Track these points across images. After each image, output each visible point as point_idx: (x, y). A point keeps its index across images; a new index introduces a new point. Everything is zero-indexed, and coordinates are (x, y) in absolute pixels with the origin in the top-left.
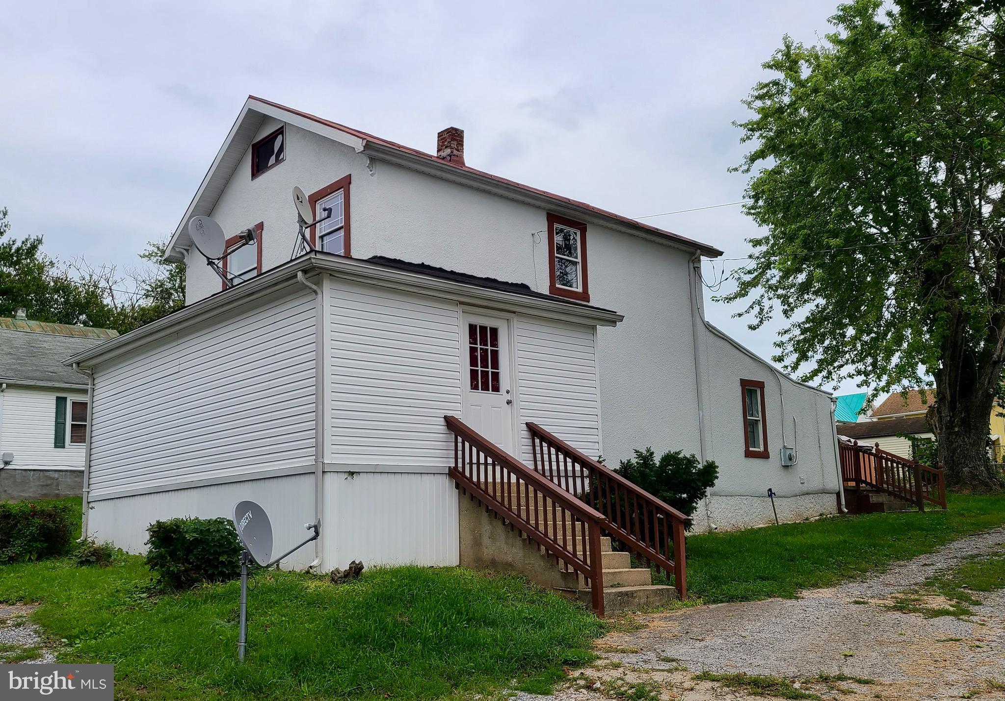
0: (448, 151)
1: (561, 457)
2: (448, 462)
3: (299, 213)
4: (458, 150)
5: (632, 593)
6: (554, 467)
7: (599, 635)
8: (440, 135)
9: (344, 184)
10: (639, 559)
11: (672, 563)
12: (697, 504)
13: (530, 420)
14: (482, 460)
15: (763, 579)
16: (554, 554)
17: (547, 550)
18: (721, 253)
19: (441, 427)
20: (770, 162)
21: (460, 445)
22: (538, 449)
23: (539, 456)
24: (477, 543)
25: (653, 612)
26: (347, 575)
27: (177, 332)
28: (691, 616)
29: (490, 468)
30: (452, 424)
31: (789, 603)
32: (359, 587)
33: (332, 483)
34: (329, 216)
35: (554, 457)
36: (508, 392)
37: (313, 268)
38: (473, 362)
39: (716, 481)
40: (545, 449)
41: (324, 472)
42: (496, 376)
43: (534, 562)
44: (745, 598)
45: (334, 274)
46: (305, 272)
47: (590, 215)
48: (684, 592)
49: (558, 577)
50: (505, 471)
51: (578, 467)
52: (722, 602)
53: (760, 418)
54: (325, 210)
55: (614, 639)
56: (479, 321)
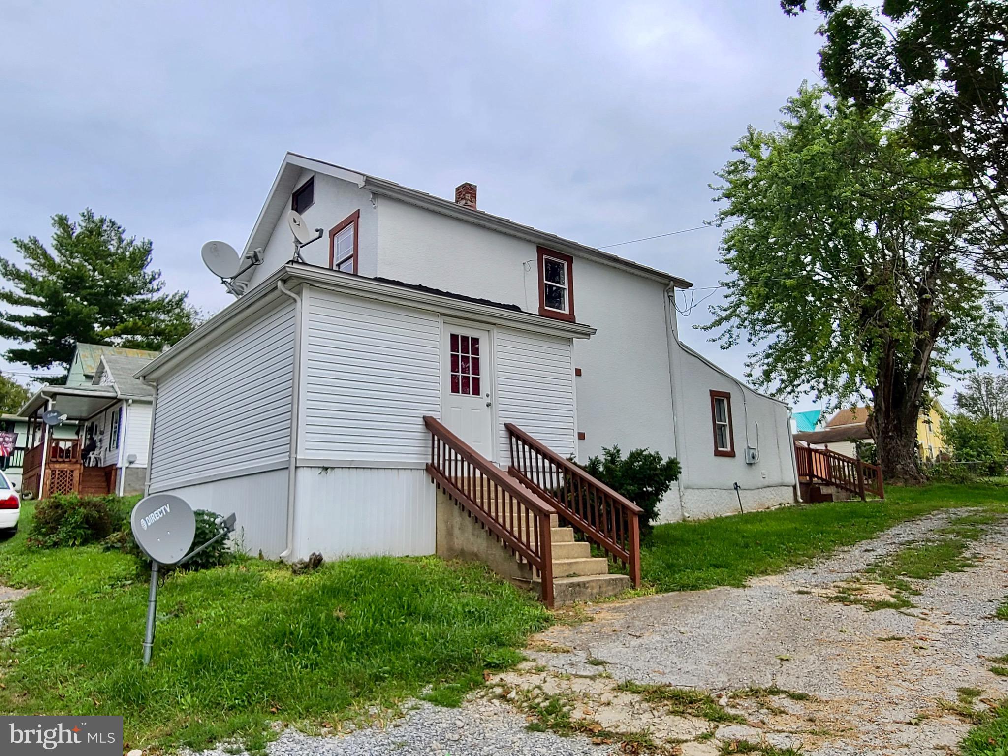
0: (463, 202)
1: (533, 454)
2: (426, 459)
3: (296, 237)
4: (471, 202)
5: (584, 583)
6: (528, 463)
7: (540, 629)
8: (457, 189)
9: (354, 219)
10: (598, 548)
11: (627, 554)
12: (662, 496)
13: (508, 421)
14: (453, 457)
15: (716, 566)
16: (512, 547)
17: (505, 542)
18: (691, 285)
19: (420, 426)
21: (436, 442)
22: (514, 447)
23: (515, 454)
24: (450, 533)
25: (604, 602)
26: (306, 566)
28: (639, 606)
29: (459, 464)
30: (430, 424)
31: (736, 592)
32: (314, 579)
33: (306, 478)
34: (320, 237)
35: (527, 454)
36: (488, 396)
38: (454, 367)
39: (679, 476)
40: (520, 447)
41: (296, 467)
42: (476, 381)
43: (496, 553)
44: (694, 588)
45: (312, 284)
46: (284, 281)
48: (638, 580)
49: (516, 567)
50: (471, 466)
51: (547, 462)
52: (674, 590)
53: (727, 423)
54: (317, 231)
55: (553, 635)
56: (461, 332)
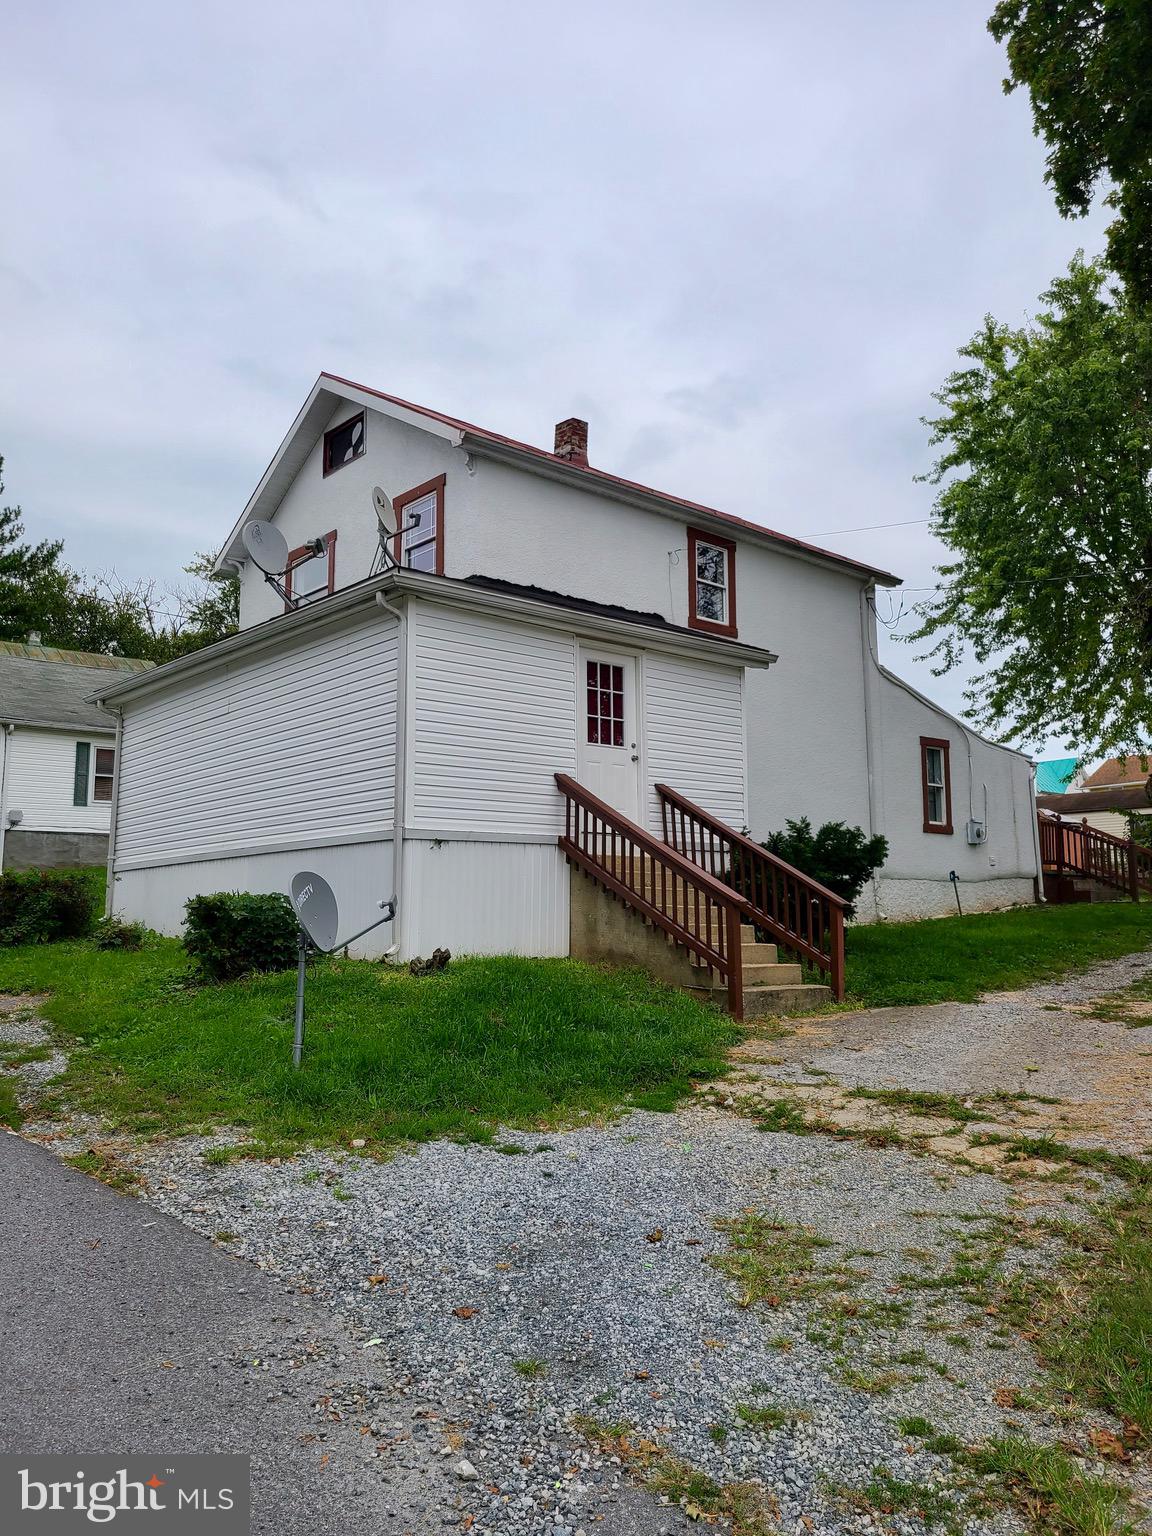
0: (568, 448)
1: (697, 827)
2: (558, 831)
3: (380, 520)
4: (580, 447)
5: (778, 993)
6: (688, 840)
7: (736, 1042)
8: (558, 427)
9: (438, 486)
10: (788, 952)
11: (827, 958)
12: (861, 887)
13: (660, 781)
14: (599, 829)
15: (937, 978)
16: (685, 945)
17: (675, 939)
18: (900, 582)
19: (550, 785)
20: (965, 471)
21: (573, 810)
22: (669, 816)
23: (670, 826)
24: (591, 929)
25: (802, 1017)
26: (430, 965)
27: (226, 665)
28: (848, 1022)
29: (609, 839)
30: (564, 784)
31: (967, 1007)
32: (443, 979)
33: (415, 852)
34: (417, 525)
35: (688, 827)
36: (633, 746)
37: (396, 588)
38: (592, 709)
39: (885, 860)
40: (678, 817)
41: (404, 839)
42: (619, 727)
43: (660, 954)
44: (914, 1002)
45: (421, 596)
46: (385, 592)
47: (741, 531)
48: (841, 993)
49: (688, 972)
50: (627, 842)
51: (716, 839)
52: (887, 1005)
53: (943, 785)
54: (412, 516)
55: (753, 1047)
56: (600, 658)
